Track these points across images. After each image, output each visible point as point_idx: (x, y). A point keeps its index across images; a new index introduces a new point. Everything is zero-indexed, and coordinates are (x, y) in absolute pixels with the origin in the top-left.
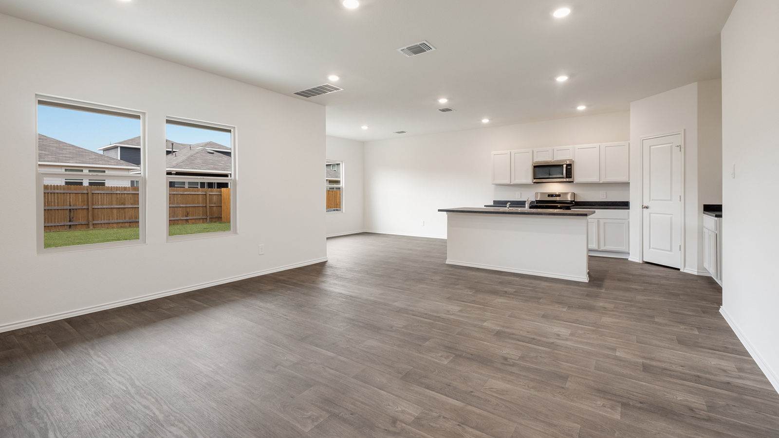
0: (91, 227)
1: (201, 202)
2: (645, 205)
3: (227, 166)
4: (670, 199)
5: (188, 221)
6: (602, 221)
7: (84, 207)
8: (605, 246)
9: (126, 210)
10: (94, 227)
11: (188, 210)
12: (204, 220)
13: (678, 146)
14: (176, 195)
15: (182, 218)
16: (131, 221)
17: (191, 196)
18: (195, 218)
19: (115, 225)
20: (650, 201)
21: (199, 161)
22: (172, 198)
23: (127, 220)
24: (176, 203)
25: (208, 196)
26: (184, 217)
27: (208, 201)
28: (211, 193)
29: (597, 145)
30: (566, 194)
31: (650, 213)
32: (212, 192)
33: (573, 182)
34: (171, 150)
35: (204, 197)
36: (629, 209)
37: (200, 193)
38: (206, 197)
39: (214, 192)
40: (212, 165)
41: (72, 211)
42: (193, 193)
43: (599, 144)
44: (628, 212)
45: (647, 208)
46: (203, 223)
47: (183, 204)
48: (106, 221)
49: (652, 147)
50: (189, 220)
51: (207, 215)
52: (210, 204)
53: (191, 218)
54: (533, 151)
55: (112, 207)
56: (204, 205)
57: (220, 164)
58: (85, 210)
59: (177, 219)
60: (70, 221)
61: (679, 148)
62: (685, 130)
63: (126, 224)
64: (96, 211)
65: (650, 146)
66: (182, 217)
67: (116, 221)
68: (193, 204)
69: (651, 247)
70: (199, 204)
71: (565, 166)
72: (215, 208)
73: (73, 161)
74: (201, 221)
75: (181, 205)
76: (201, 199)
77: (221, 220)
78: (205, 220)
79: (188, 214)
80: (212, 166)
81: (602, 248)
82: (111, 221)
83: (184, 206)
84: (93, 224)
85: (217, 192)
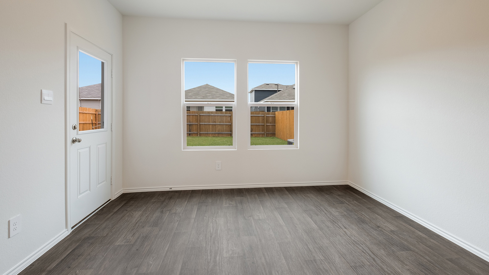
0: (199, 136)
1: (261, 122)
7: (196, 124)
9: (216, 126)
10: (200, 136)
12: (263, 135)
16: (219, 133)
17: (255, 117)
18: (257, 133)
19: (211, 135)
21: (286, 94)
23: (217, 132)
25: (265, 117)
27: (265, 121)
28: (268, 116)
32: (268, 114)
34: (277, 89)
37: (260, 115)
38: (264, 119)
39: (270, 115)
41: (191, 126)
42: (256, 115)
46: (262, 137)
48: (206, 133)
50: (253, 135)
51: (264, 132)
52: (266, 123)
53: (254, 133)
55: (209, 124)
56: (263, 124)
58: (197, 125)
60: (190, 131)
63: (216, 135)
64: (201, 126)
67: (211, 133)
68: (255, 123)
70: (260, 123)
72: (271, 126)
73: (219, 98)
74: (261, 135)
76: (261, 119)
77: (275, 136)
82: (209, 133)
84: (200, 134)
85: (272, 114)
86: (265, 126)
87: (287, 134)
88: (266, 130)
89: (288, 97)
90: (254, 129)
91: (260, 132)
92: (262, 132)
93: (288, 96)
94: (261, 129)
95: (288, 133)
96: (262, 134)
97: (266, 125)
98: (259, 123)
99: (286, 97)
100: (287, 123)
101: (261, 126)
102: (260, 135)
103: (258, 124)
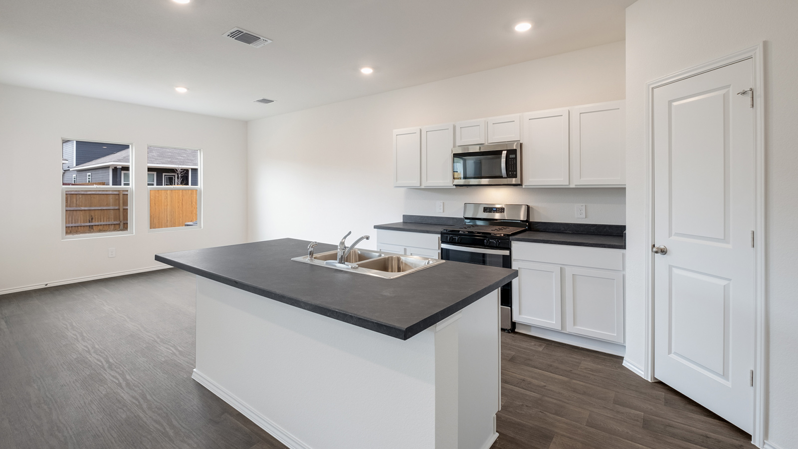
1: (111, 204)
2: (659, 244)
3: (188, 159)
4: (723, 238)
5: (92, 228)
6: (569, 272)
8: (574, 324)
11: (93, 214)
13: (744, 93)
14: (74, 196)
15: (83, 224)
18: (103, 223)
20: (670, 235)
21: (154, 154)
22: (69, 199)
24: (75, 205)
25: (121, 196)
26: (86, 222)
27: (121, 202)
29: (563, 110)
30: (517, 207)
31: (670, 267)
33: (521, 185)
35: (117, 198)
36: (624, 247)
37: (110, 193)
38: (119, 198)
40: (169, 158)
43: (567, 109)
44: (624, 255)
45: (663, 252)
47: (85, 206)
49: (675, 104)
50: (94, 227)
51: (119, 220)
52: (123, 206)
53: (97, 224)
54: (454, 127)
56: (116, 208)
57: (181, 158)
59: (76, 225)
61: (748, 98)
62: (765, 44)
65: (670, 102)
66: (84, 222)
68: (100, 206)
69: (673, 351)
71: (504, 153)
74: (112, 227)
75: (83, 208)
76: (111, 200)
78: (118, 226)
79: (92, 219)
80: (169, 160)
81: (570, 329)
83: (86, 209)
86: (121, 210)
87: (167, 221)
88: (123, 218)
89: (160, 160)
90: (96, 216)
91: (109, 221)
92: (114, 221)
93: (159, 157)
94: (113, 217)
95: (168, 219)
96: (114, 224)
97: (124, 209)
98: (108, 205)
99: (156, 159)
100: (167, 205)
101: (112, 211)
102: (110, 226)
103: (104, 208)
